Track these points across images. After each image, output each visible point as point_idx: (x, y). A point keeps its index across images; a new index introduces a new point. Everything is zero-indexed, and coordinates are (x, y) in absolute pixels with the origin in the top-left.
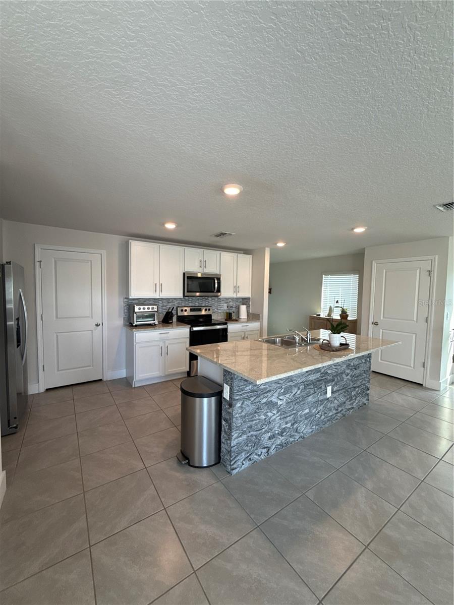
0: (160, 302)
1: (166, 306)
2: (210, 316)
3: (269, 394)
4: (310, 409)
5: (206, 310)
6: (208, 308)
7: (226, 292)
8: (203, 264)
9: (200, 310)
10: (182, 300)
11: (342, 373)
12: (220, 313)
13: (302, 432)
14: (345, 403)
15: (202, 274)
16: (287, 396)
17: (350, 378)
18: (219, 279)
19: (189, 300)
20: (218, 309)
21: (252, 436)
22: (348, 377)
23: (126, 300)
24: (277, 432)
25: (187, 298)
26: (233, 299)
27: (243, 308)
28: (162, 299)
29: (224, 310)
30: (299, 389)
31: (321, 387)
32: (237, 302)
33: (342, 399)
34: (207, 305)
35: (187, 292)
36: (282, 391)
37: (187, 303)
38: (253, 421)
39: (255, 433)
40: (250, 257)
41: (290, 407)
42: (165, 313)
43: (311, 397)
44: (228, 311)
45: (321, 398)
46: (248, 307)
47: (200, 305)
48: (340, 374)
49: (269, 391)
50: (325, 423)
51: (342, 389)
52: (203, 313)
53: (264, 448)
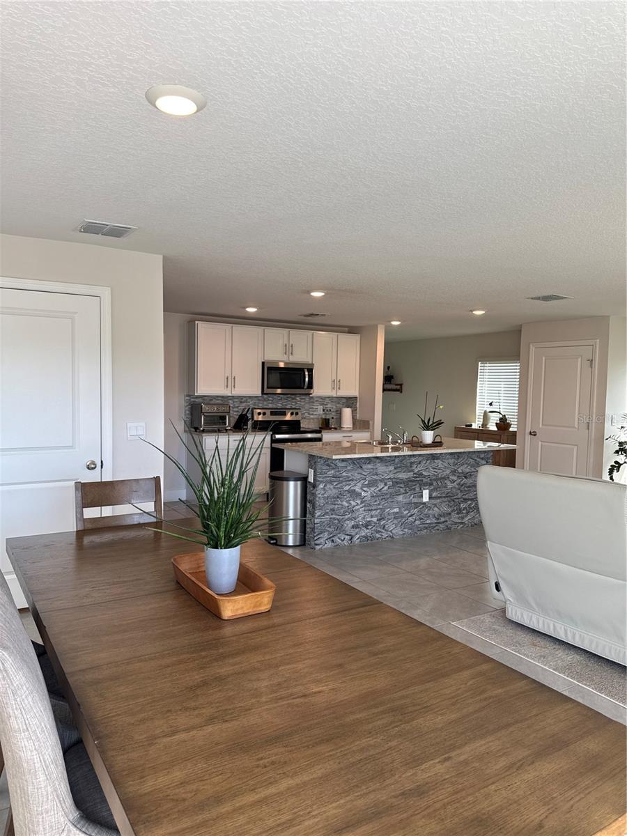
0: (230, 401)
1: (237, 407)
2: (298, 423)
3: (352, 483)
4: (400, 508)
5: (292, 414)
6: (295, 411)
7: (322, 388)
8: (288, 349)
9: (284, 414)
10: (259, 400)
11: (444, 478)
12: (313, 419)
13: (391, 531)
14: (450, 514)
15: (286, 363)
16: (373, 489)
17: (457, 486)
18: (310, 371)
19: (269, 400)
20: (309, 414)
21: (334, 518)
22: (453, 485)
23: (187, 398)
24: (361, 523)
25: (265, 396)
26: (331, 398)
27: (347, 413)
28: (233, 397)
29: (319, 415)
30: (386, 484)
31: (414, 489)
32: (339, 403)
33: (446, 509)
34: (293, 407)
35: (268, 388)
36: (366, 483)
37: (265, 403)
38: (335, 504)
39: (338, 517)
40: (357, 337)
41: (376, 501)
42: (237, 417)
43: (401, 496)
44: (324, 417)
45: (415, 500)
46: (354, 412)
47: (283, 407)
48: (441, 478)
49: (352, 480)
50: (421, 530)
51: (444, 497)
52: (288, 417)
53: (347, 535)
